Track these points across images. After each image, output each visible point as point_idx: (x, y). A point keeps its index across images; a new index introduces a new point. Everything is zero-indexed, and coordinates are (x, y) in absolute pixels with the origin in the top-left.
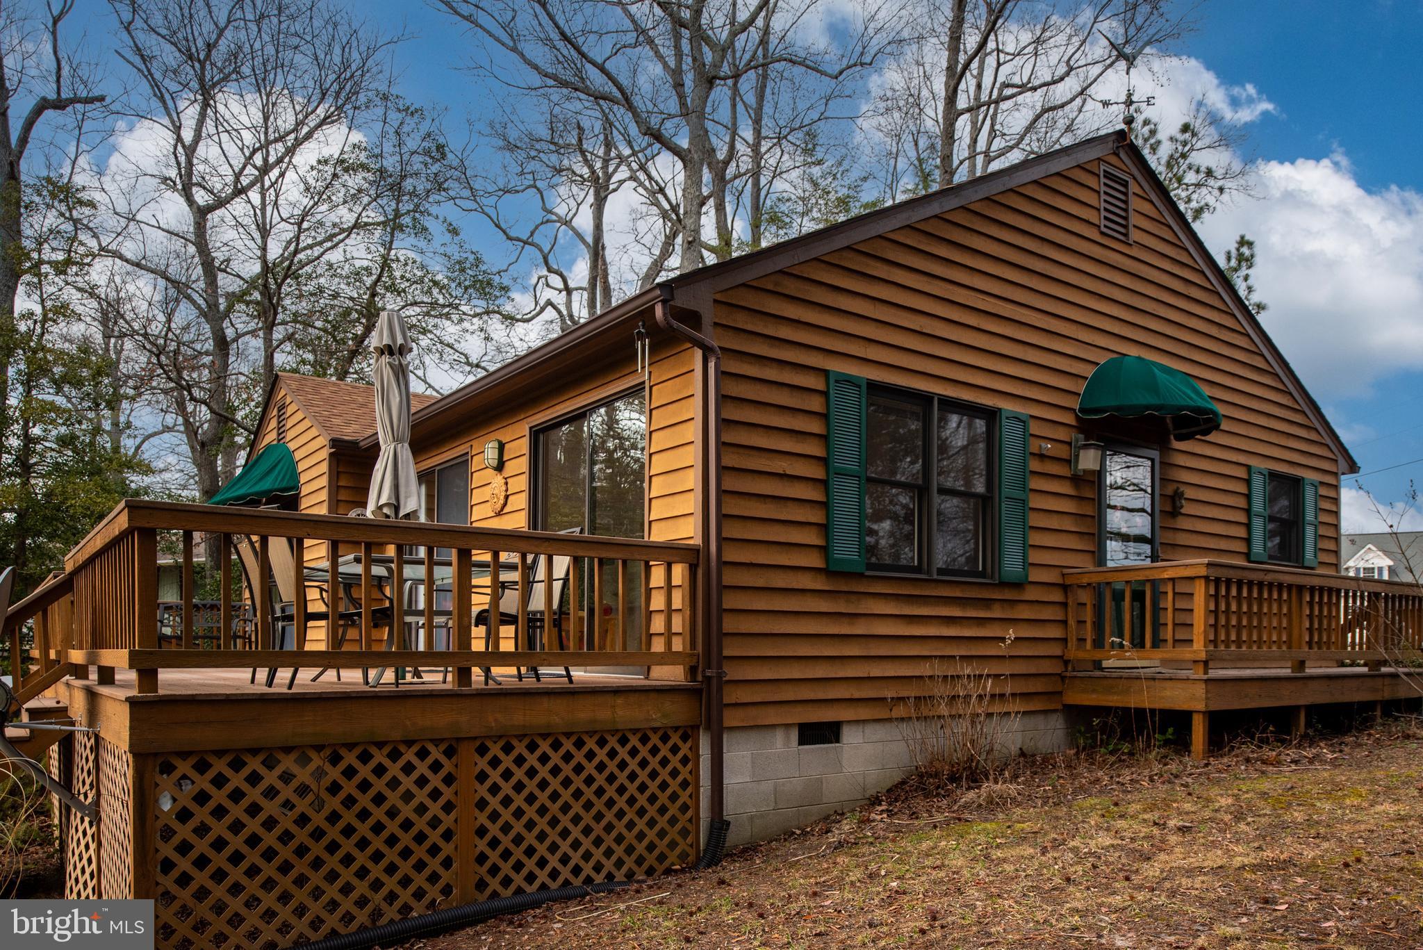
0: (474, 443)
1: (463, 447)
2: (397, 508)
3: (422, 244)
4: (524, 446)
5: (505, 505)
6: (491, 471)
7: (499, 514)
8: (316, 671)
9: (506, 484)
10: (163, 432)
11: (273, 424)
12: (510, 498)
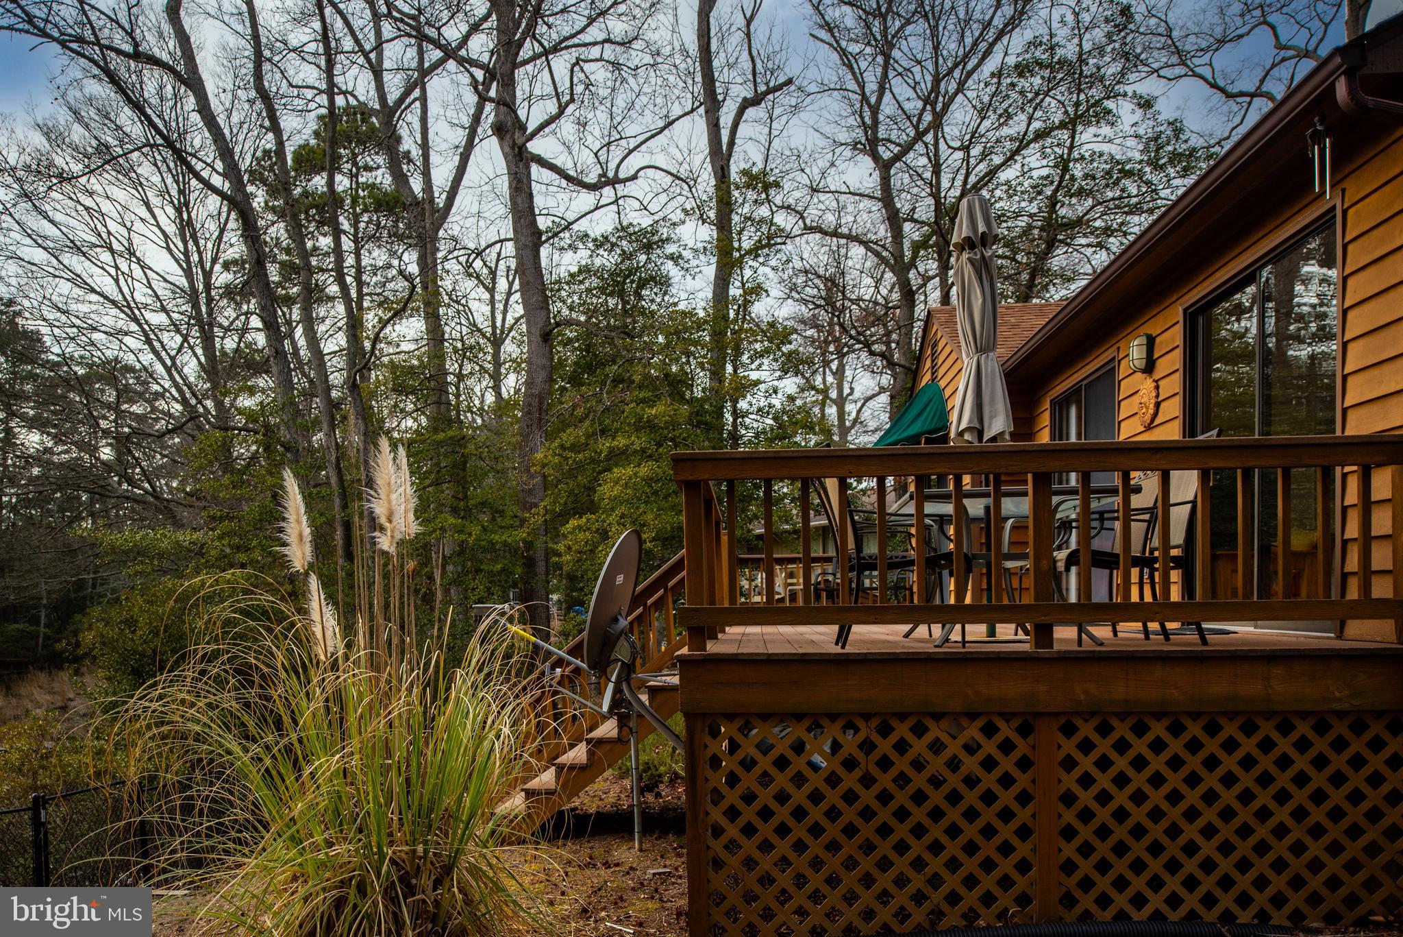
0: (1121, 344)
1: (1110, 351)
2: (980, 433)
3: (1106, 130)
4: (1176, 336)
5: (1155, 415)
6: (1139, 375)
7: (1149, 428)
8: (907, 627)
9: (1157, 388)
10: (879, 393)
11: (928, 364)
12: (1163, 405)
